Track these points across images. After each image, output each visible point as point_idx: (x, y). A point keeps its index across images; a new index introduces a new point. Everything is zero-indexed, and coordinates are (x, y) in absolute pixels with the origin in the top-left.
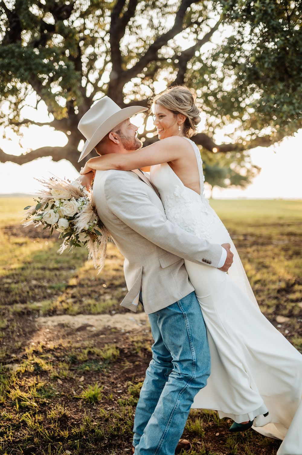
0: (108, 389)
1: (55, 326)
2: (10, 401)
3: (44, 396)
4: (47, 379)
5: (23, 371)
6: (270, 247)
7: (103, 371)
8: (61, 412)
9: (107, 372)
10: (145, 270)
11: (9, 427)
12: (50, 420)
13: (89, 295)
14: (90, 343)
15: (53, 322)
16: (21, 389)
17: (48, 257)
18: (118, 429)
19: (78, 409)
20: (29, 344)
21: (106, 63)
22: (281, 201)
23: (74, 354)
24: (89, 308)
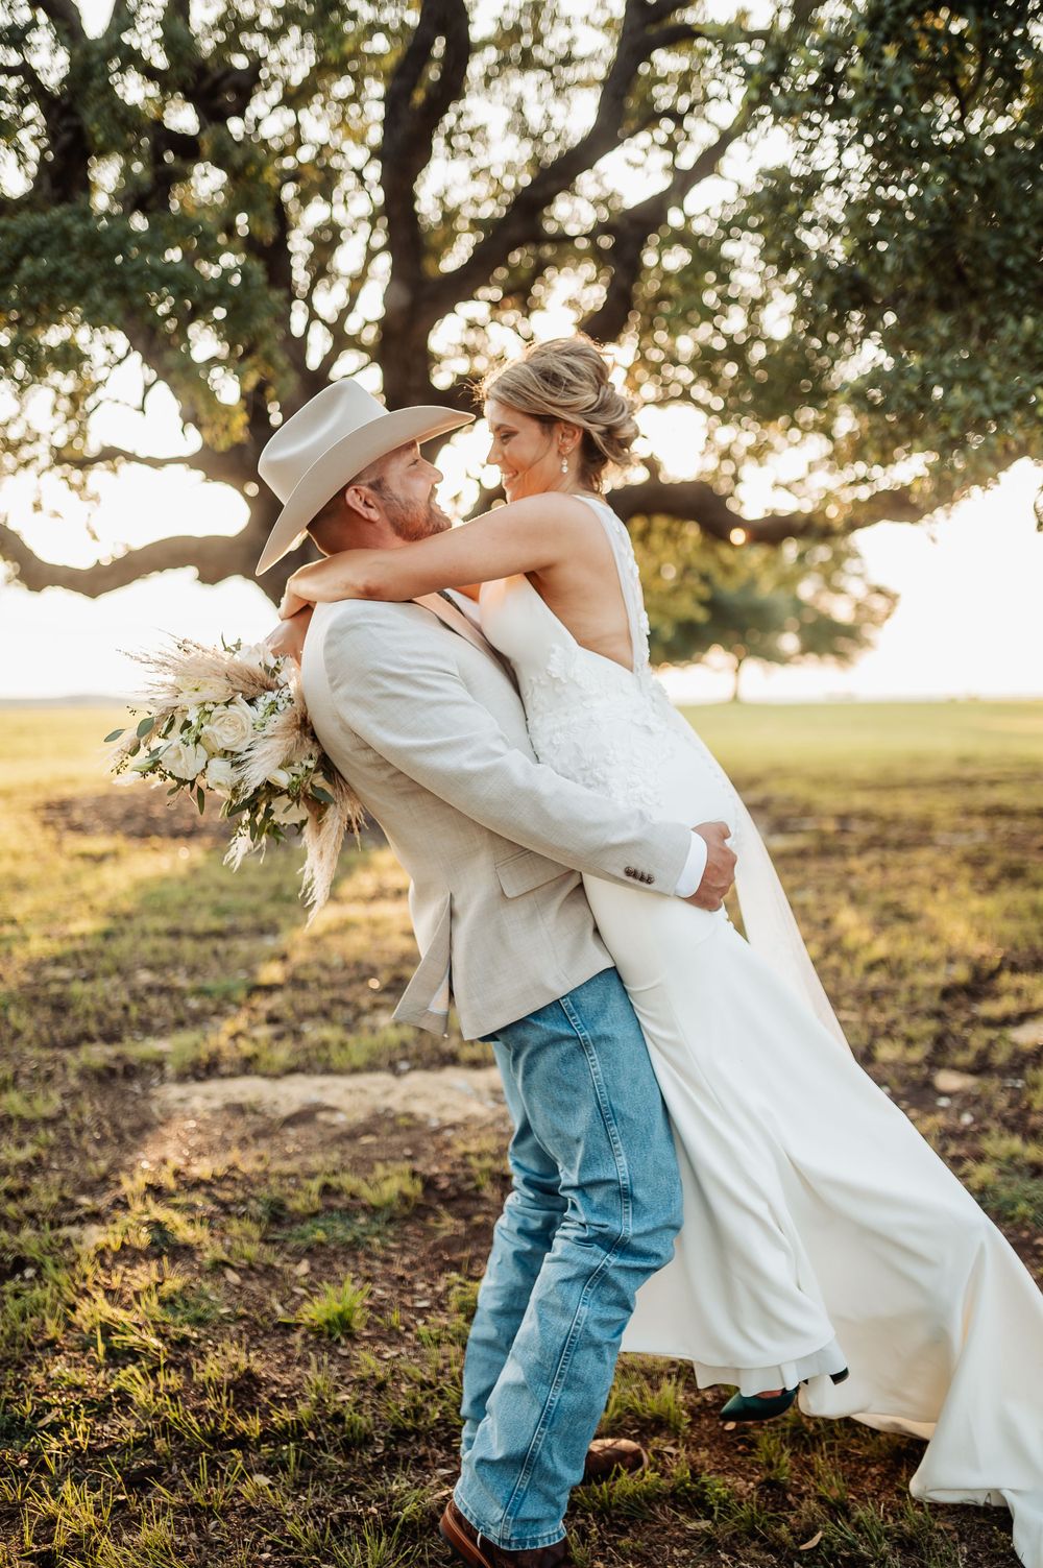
0: (386, 1295)
1: (214, 1112)
2: (77, 1335)
3: (184, 1317)
4: (191, 1270)
5: (116, 1247)
6: (924, 855)
7: (369, 1244)
8: (236, 1366)
9: (384, 1247)
10: (457, 905)
11: (77, 1408)
12: (204, 1388)
13: (325, 1014)
14: (326, 1161)
15: (208, 1097)
16: (110, 1298)
17: (190, 898)
18: (418, 1412)
19: (289, 1357)
20: (133, 1166)
21: (371, 255)
22: (974, 705)
23: (276, 1193)
24: (324, 1054)
